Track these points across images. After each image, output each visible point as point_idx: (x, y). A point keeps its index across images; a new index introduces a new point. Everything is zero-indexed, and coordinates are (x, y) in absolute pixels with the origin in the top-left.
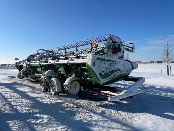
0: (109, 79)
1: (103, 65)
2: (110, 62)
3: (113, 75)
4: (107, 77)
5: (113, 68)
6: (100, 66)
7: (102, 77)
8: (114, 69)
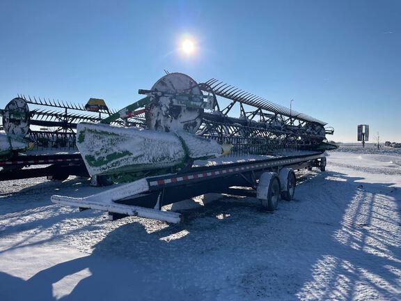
0: (103, 169)
1: (98, 142)
2: (110, 137)
3: (112, 162)
4: (100, 165)
5: (115, 150)
6: (92, 143)
7: (91, 165)
8: (117, 151)
